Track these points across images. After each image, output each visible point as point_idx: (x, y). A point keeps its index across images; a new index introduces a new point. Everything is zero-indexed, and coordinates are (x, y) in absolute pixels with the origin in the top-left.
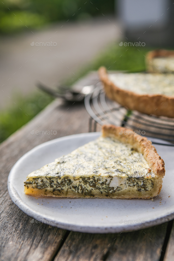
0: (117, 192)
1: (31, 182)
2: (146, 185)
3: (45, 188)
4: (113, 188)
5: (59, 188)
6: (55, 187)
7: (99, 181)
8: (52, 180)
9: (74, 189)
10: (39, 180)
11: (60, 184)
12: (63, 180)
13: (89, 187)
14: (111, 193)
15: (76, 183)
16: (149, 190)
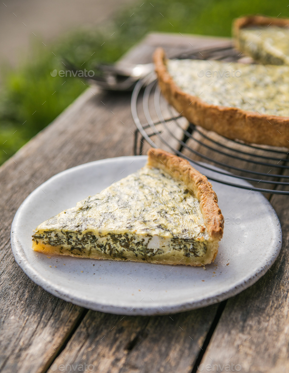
0: (157, 255)
1: (42, 236)
2: (196, 249)
3: (60, 244)
4: (152, 250)
5: (80, 246)
6: (74, 244)
7: (133, 241)
8: (70, 234)
9: (99, 249)
10: (53, 235)
11: (80, 241)
12: (85, 236)
13: (120, 247)
14: (150, 257)
15: (102, 241)
16: (200, 255)
